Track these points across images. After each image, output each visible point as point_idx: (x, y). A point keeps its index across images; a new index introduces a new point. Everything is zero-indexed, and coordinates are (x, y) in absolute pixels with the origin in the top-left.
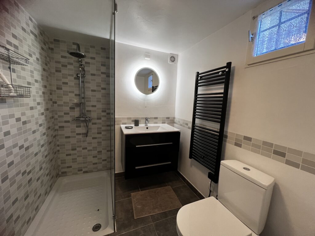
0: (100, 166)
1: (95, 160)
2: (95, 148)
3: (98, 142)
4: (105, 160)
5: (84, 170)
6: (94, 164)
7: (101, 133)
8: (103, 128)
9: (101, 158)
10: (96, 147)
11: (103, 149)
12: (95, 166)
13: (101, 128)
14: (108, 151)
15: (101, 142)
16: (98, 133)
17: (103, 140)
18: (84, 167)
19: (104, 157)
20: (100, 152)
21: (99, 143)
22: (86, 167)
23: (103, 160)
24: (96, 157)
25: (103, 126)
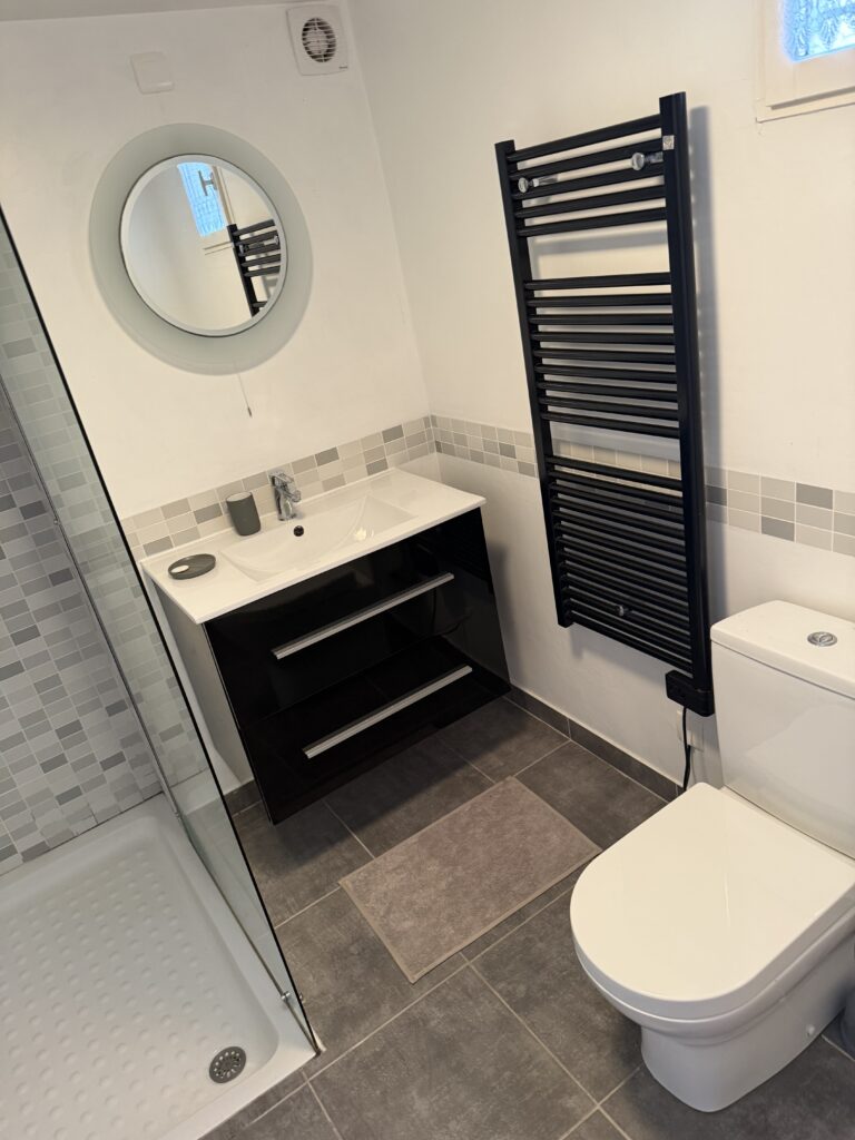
0: (100, 800)
1: (64, 779)
2: (34, 723)
3: (40, 686)
4: (118, 759)
5: (22, 845)
6: (64, 798)
7: (33, 633)
8: (36, 601)
9: (91, 759)
10: (39, 715)
11: (82, 711)
12: (75, 804)
13: (22, 606)
14: (113, 710)
15: (55, 680)
16: (19, 638)
17: (61, 664)
18: (19, 834)
19: (100, 744)
20: (70, 731)
21: (48, 686)
22: (30, 828)
23: (107, 764)
24: (61, 760)
25: (28, 590)
